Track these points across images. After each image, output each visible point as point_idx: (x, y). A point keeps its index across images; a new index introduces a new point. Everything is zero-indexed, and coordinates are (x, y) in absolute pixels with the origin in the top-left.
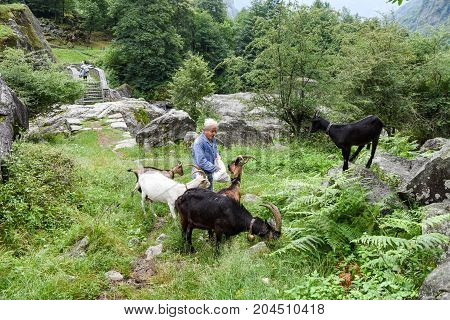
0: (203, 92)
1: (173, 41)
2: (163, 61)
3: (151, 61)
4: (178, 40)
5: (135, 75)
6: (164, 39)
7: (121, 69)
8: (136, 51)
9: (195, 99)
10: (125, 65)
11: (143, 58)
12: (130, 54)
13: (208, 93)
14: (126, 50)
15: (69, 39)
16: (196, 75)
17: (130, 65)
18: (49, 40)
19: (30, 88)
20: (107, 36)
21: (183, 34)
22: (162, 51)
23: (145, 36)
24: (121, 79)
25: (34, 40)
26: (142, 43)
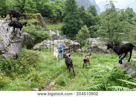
0: (87, 37)
1: (80, 22)
2: (77, 28)
3: (73, 28)
4: (81, 22)
5: (68, 32)
6: (77, 22)
7: (65, 31)
8: (69, 25)
9: (84, 39)
10: (66, 29)
11: (71, 27)
12: (67, 26)
13: (88, 37)
14: (66, 25)
15: (51, 22)
16: (85, 32)
17: (67, 29)
18: (46, 23)
19: (36, 35)
20: (62, 21)
21: (83, 20)
22: (76, 25)
23: (72, 21)
24: (64, 34)
25: (42, 23)
26: (71, 23)
